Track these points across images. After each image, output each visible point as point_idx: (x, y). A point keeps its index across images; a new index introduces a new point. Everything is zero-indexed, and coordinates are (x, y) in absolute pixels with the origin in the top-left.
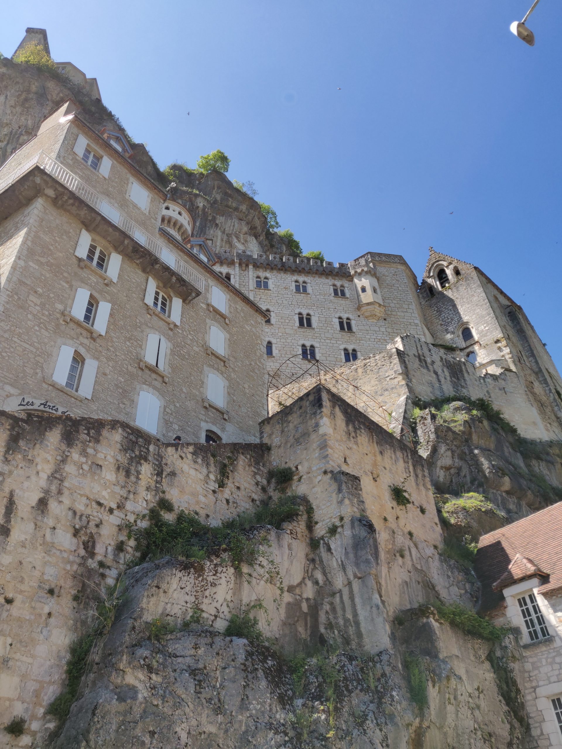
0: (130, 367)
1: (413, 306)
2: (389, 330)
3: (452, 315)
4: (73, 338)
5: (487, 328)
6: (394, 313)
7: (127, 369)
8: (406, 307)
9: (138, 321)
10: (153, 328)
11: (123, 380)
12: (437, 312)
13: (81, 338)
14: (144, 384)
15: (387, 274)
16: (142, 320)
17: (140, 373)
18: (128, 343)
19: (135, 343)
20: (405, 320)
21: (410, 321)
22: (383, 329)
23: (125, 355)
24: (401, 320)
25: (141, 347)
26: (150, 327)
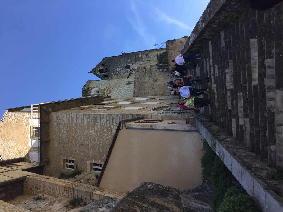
1: (111, 80)
2: (117, 88)
3: (119, 70)
5: (129, 59)
6: (111, 86)
8: (109, 82)
12: (115, 75)
15: (93, 86)
20: (115, 83)
21: (116, 82)
22: (116, 89)
24: (115, 84)
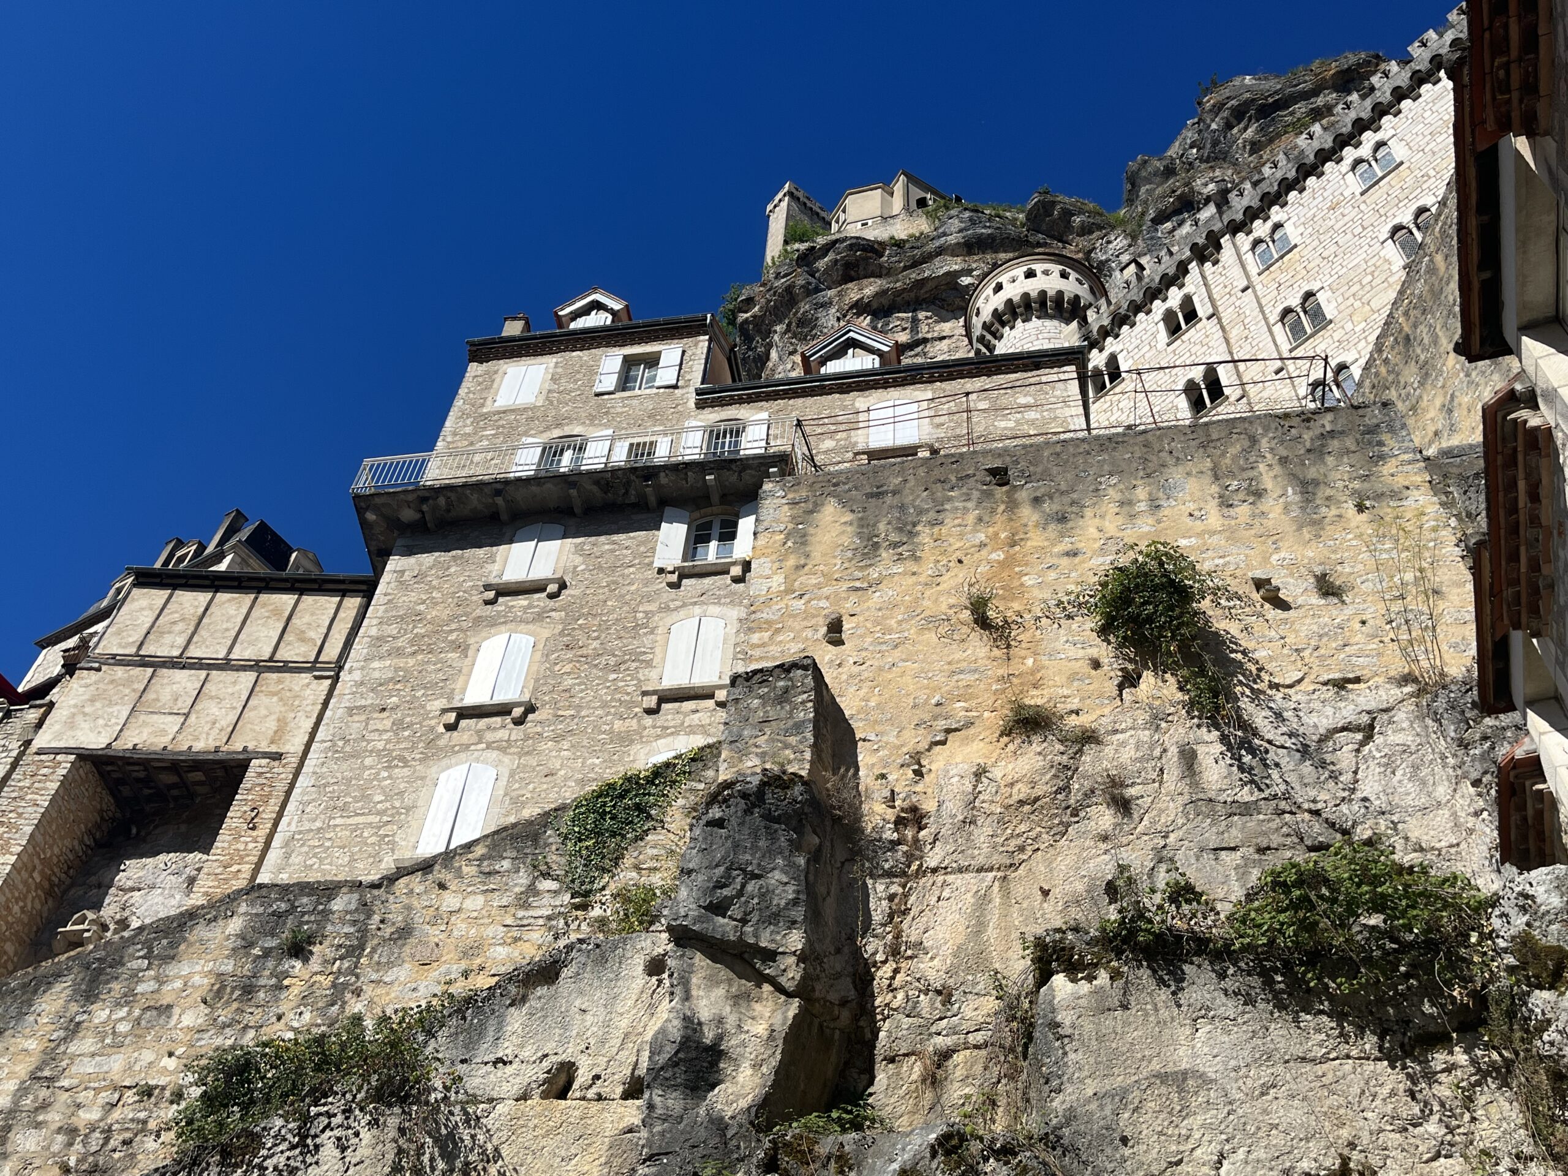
0: (618, 725)
4: (466, 747)
7: (611, 731)
9: (640, 615)
10: (684, 605)
11: (597, 761)
13: (489, 736)
14: (658, 737)
16: (653, 607)
17: (648, 720)
18: (613, 676)
19: (634, 665)
23: (605, 705)
25: (649, 664)
26: (676, 609)
